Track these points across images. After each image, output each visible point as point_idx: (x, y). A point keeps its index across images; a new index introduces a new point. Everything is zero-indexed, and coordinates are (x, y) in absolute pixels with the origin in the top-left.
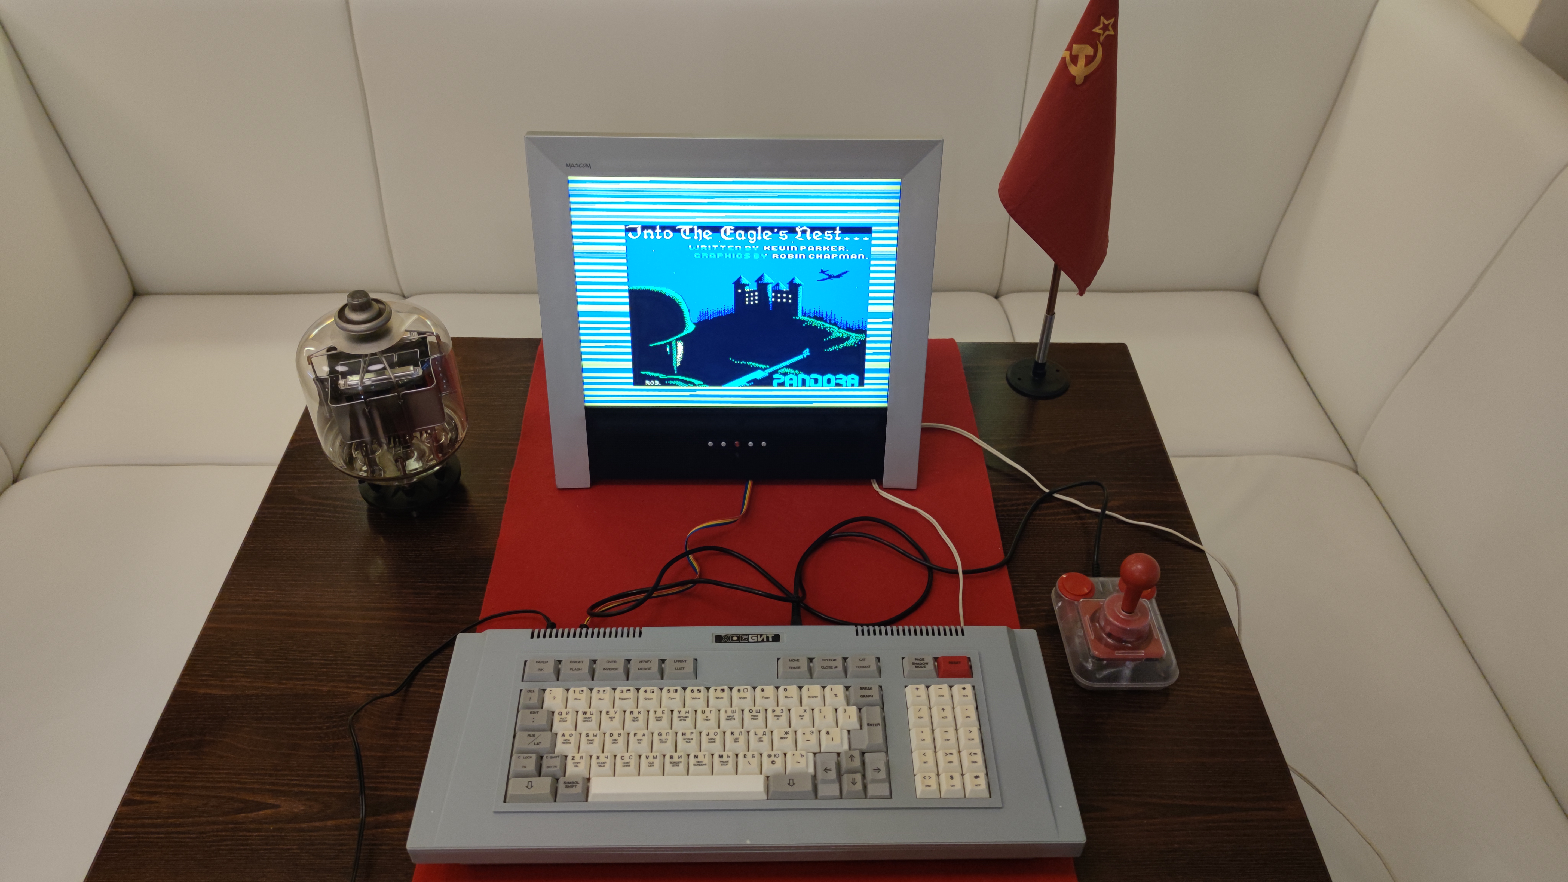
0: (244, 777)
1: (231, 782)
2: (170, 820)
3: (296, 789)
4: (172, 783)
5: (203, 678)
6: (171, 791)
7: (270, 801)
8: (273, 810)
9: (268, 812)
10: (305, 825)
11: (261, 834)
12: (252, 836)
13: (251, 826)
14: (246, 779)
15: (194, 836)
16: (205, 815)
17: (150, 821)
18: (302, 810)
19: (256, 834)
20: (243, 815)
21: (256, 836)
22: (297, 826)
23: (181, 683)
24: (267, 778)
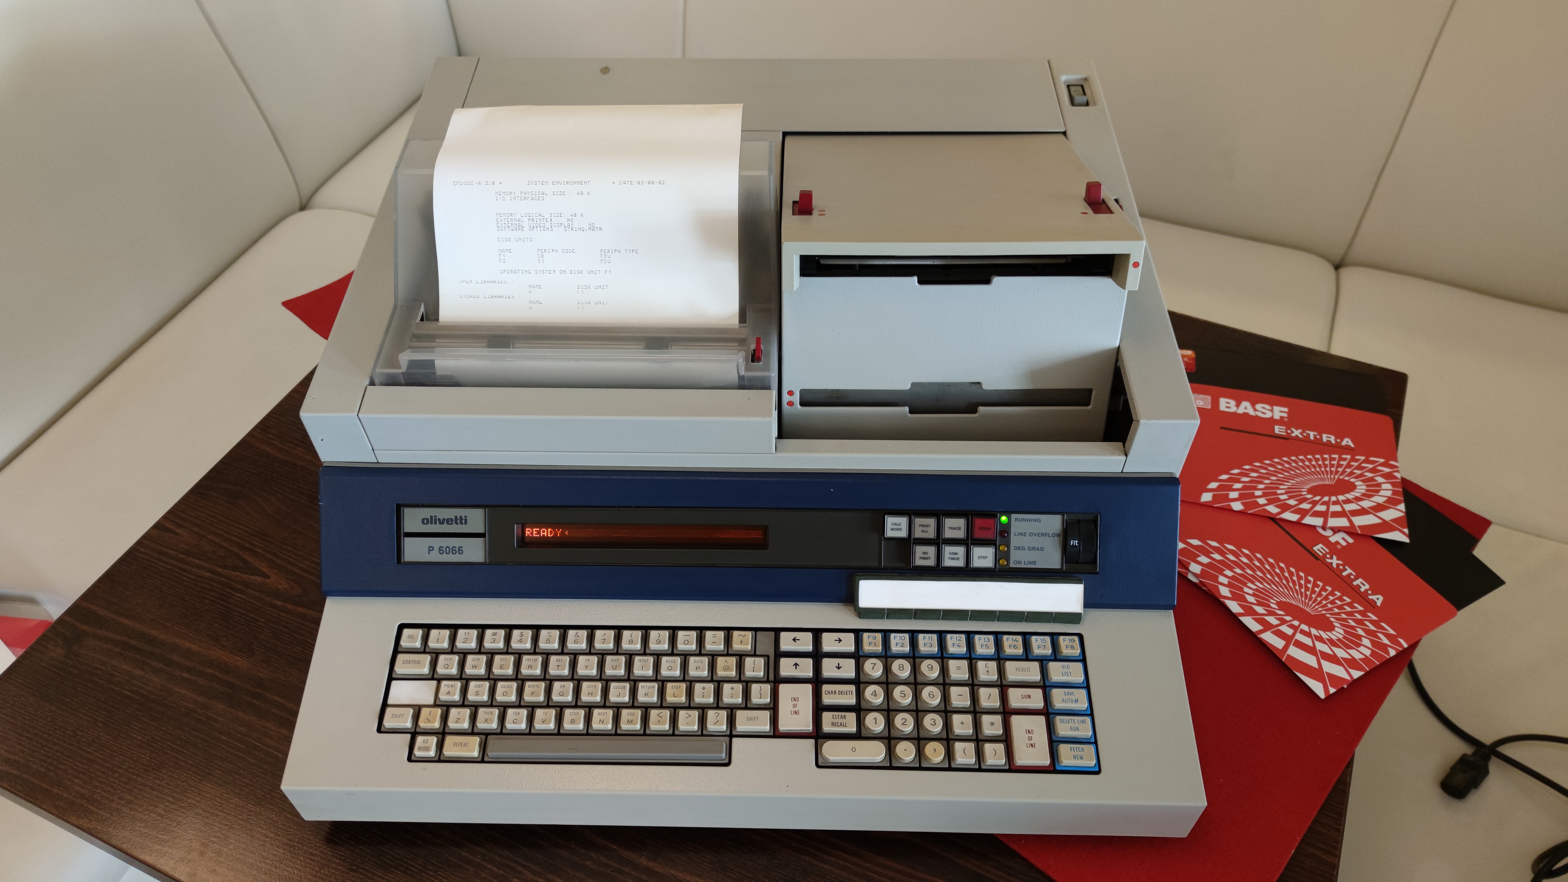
0: (256, 539)
1: (244, 540)
2: (182, 556)
3: (289, 567)
4: (199, 522)
5: (270, 436)
6: (195, 529)
7: (265, 570)
8: (263, 579)
9: (258, 579)
10: (280, 603)
11: (243, 596)
12: (235, 596)
13: (239, 586)
14: (257, 541)
15: (193, 577)
16: (210, 562)
17: (166, 550)
18: (285, 588)
19: (239, 595)
20: (238, 573)
21: (238, 597)
22: (274, 601)
23: (250, 434)
24: (272, 547)
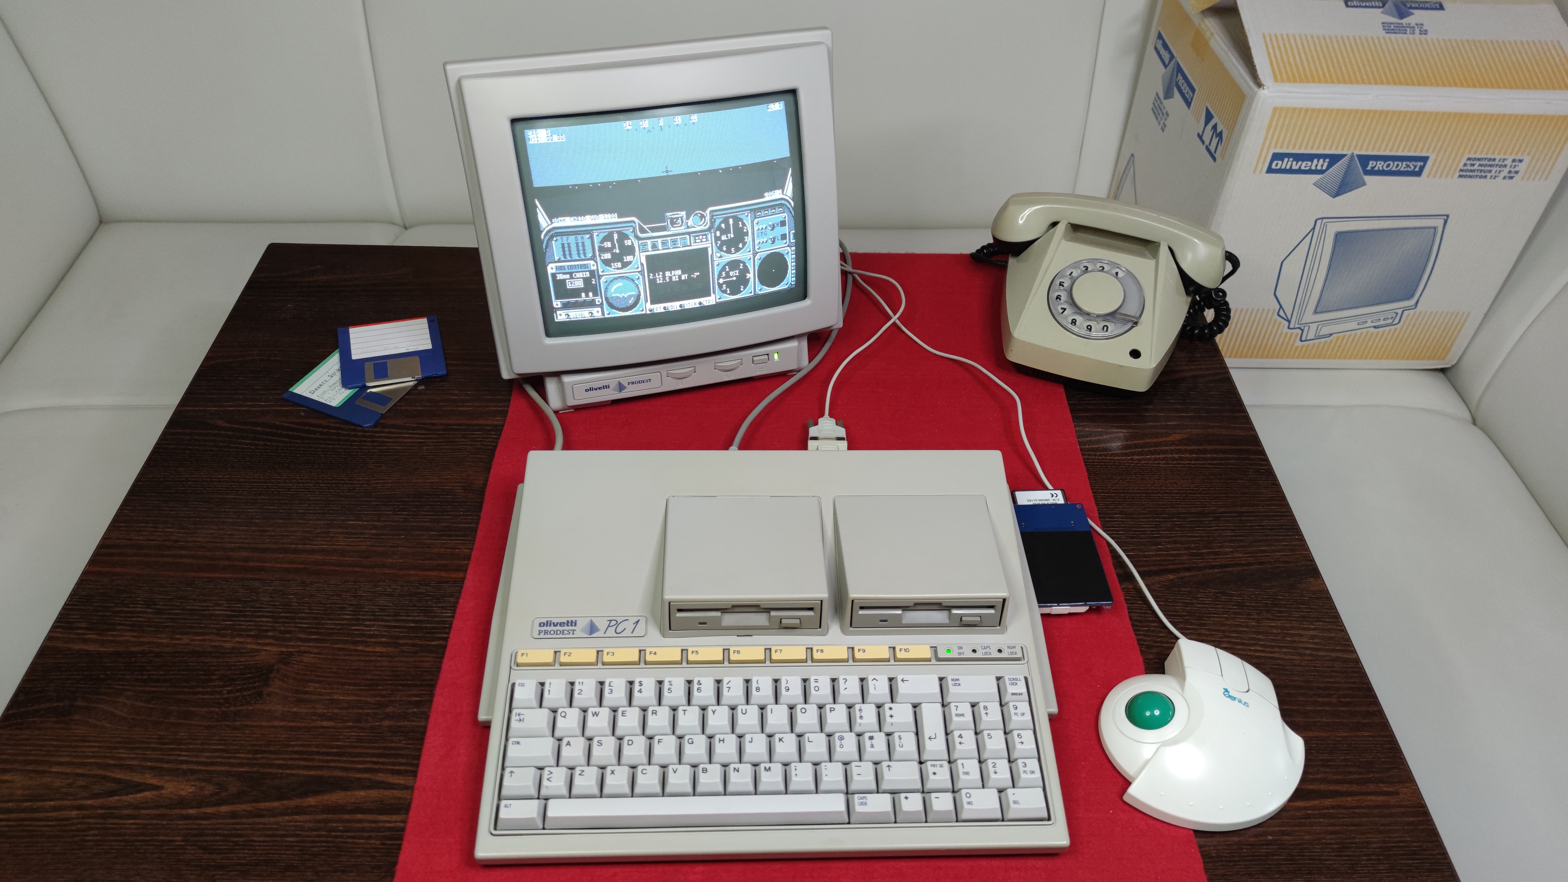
0: (121, 751)
1: (105, 757)
2: (24, 804)
3: (184, 767)
5: (79, 631)
6: (29, 768)
7: (152, 781)
8: (155, 793)
9: (147, 794)
10: (192, 811)
11: (137, 821)
12: (126, 824)
13: (126, 812)
14: (123, 753)
15: (55, 823)
16: (70, 798)
18: (192, 792)
19: (131, 821)
20: (117, 798)
21: (131, 824)
22: (184, 812)
23: (50, 638)
24: (149, 753)
